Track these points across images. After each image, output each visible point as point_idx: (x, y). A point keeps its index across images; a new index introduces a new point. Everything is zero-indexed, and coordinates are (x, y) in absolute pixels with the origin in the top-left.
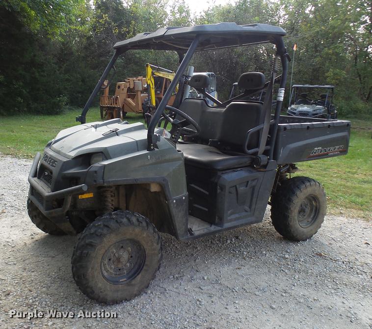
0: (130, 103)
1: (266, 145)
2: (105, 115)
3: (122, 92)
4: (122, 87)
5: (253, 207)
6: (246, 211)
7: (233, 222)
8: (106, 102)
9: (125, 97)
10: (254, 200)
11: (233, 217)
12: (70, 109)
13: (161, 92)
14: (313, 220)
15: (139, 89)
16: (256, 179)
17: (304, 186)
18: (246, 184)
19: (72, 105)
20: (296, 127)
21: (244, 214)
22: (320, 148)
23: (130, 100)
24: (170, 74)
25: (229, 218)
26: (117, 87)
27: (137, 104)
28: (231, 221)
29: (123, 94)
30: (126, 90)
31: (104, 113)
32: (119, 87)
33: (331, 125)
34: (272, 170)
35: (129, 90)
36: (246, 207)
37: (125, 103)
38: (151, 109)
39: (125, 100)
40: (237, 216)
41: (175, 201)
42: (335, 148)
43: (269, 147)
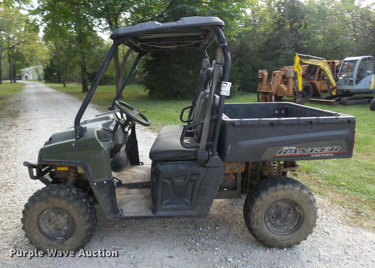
0: (282, 89)
1: (207, 141)
2: (262, 99)
3: (276, 79)
4: (277, 75)
5: (194, 201)
6: (186, 204)
7: (168, 212)
8: (263, 88)
9: (279, 83)
10: (195, 194)
11: (169, 207)
12: (240, 94)
13: (314, 78)
14: (295, 228)
15: (291, 76)
16: (196, 174)
17: (275, 188)
18: (185, 177)
19: (243, 91)
20: (250, 123)
21: (183, 206)
22: (295, 148)
23: (283, 86)
24: (321, 61)
25: (163, 207)
26: (273, 75)
27: (289, 89)
28: (165, 210)
29: (277, 80)
30: (280, 77)
31: (260, 98)
32: (274, 75)
33: (313, 121)
34: (219, 167)
35: (284, 77)
36: (186, 200)
37: (279, 89)
38: (297, 94)
39: (279, 86)
40: (174, 206)
41: (95, 184)
42: (323, 149)
43: (211, 143)
